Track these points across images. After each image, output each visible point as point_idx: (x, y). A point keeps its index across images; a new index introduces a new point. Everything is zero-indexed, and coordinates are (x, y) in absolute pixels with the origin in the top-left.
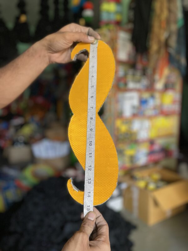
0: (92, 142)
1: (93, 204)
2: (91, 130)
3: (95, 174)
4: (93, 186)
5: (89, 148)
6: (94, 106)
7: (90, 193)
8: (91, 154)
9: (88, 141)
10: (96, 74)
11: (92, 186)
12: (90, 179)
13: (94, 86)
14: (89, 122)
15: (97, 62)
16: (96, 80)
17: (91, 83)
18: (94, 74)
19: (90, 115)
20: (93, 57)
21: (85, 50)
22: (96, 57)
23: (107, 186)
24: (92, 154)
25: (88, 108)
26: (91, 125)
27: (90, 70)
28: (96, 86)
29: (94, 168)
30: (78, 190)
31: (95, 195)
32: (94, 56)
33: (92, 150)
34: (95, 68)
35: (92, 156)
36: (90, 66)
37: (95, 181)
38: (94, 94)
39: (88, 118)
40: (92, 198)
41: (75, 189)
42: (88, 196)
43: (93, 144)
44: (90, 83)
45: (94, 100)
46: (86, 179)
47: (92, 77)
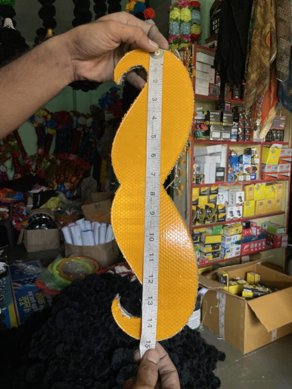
0: (153, 234)
1: (155, 337)
2: (152, 213)
3: (159, 289)
4: (157, 309)
5: (149, 244)
6: (158, 173)
7: (151, 320)
8: (153, 255)
9: (147, 233)
10: (160, 113)
11: (154, 308)
12: (152, 298)
13: (157, 136)
14: (148, 199)
15: (161, 92)
16: (160, 124)
17: (151, 131)
18: (157, 114)
19: (150, 187)
20: (155, 81)
21: (141, 66)
22: (160, 82)
23: (178, 308)
24: (155, 256)
25: (147, 176)
26: (153, 205)
27: (150, 105)
28: (160, 136)
29: (157, 280)
30: (131, 316)
31: (158, 324)
32: (157, 80)
33: (154, 248)
34: (159, 104)
35: (155, 259)
36: (150, 98)
37: (159, 300)
38: (158, 150)
39: (147, 193)
40: (154, 329)
41: (125, 314)
42: (148, 327)
43: (155, 238)
44: (149, 130)
45: (157, 162)
46: (144, 297)
47: (153, 119)
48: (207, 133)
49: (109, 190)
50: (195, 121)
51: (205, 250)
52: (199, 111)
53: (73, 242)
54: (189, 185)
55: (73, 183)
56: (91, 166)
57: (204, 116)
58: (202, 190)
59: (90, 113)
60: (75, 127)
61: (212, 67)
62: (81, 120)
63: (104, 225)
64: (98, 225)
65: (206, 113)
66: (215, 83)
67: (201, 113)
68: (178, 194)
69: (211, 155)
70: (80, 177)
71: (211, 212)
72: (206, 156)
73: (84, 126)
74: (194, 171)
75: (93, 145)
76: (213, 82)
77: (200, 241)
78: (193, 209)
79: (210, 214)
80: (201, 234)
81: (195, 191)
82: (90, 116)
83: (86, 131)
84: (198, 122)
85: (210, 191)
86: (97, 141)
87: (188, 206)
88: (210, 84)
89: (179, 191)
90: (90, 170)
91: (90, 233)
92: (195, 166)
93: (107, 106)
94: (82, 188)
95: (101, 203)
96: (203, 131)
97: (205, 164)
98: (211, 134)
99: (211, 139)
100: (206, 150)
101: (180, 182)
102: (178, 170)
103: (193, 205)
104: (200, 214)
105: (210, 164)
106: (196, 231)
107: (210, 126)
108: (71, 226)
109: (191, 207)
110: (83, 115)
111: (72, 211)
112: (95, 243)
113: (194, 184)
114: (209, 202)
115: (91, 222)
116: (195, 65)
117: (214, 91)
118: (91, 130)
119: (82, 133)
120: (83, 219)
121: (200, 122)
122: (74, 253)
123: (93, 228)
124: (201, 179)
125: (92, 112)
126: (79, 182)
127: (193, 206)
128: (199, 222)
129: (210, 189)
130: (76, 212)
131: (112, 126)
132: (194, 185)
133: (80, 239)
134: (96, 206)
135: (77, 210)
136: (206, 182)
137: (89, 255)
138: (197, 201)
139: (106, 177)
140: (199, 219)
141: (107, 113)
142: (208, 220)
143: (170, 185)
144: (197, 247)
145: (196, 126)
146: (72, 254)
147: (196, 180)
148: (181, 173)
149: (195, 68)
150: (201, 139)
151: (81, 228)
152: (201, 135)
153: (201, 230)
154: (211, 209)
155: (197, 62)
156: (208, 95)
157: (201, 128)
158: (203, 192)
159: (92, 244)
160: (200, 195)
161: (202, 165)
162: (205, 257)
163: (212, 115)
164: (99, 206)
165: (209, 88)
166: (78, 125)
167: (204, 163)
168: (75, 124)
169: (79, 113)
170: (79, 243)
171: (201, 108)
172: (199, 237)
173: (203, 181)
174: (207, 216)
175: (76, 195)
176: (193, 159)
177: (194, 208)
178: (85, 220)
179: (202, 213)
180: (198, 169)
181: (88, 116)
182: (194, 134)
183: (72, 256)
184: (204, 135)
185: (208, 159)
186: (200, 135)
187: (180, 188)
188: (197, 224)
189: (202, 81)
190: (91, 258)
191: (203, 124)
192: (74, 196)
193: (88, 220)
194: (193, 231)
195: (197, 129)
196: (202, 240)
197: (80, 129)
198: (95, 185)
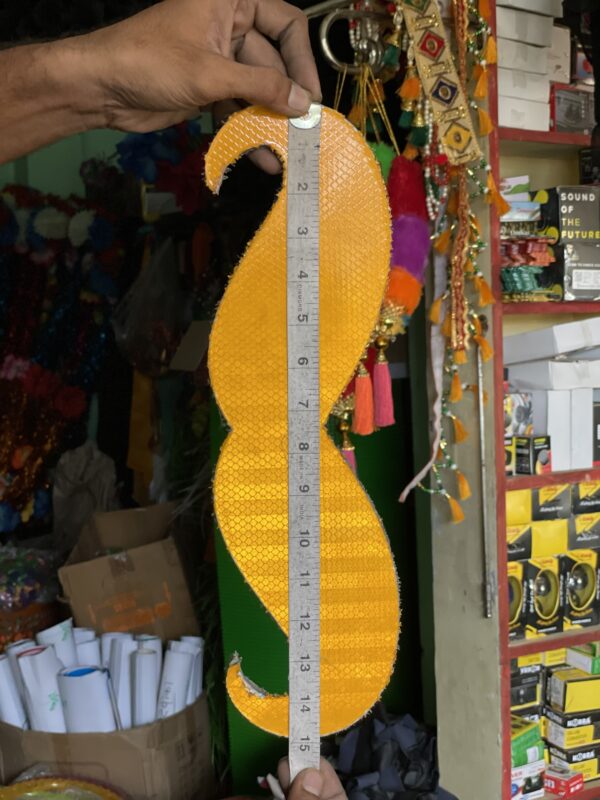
0: (307, 533)
1: (318, 731)
4: (319, 679)
5: (299, 554)
6: (313, 399)
7: (308, 698)
8: (308, 574)
11: (313, 678)
12: (308, 658)
13: (310, 317)
16: (317, 290)
17: (296, 305)
18: (310, 267)
19: (297, 434)
24: (311, 576)
25: (290, 408)
26: (304, 472)
28: (316, 317)
30: (266, 694)
33: (310, 561)
34: (312, 240)
35: (311, 582)
36: (293, 229)
37: (324, 661)
38: (312, 350)
39: (291, 445)
40: (314, 716)
41: (253, 691)
42: (303, 710)
43: (312, 541)
44: (292, 302)
45: (310, 376)
46: (293, 657)
47: (301, 277)
48: (553, 274)
49: (162, 498)
50: (504, 230)
51: (567, 739)
52: (517, 190)
53: (28, 720)
54: (489, 479)
55: (20, 471)
56: (89, 400)
57: (538, 207)
58: (545, 495)
59: (81, 191)
60: (23, 250)
61: (558, 22)
62: (47, 223)
63: (153, 644)
64: (128, 644)
65: (543, 197)
66: (573, 81)
67: (526, 196)
68: (448, 516)
69: (572, 356)
70: (48, 447)
71: (585, 583)
72: (550, 363)
73: (62, 245)
74: (508, 424)
75: (98, 319)
76: (564, 77)
77: (547, 702)
78: (511, 573)
79: (578, 592)
80: (548, 673)
81: (518, 503)
82: (84, 204)
83: (69, 264)
84: (515, 233)
85: (576, 500)
86: (112, 301)
87: (493, 566)
88: (555, 87)
89: (453, 503)
90: (85, 415)
91: (97, 680)
92: (512, 403)
93: (150, 168)
94: (57, 492)
95: (135, 553)
96: (536, 268)
97: (550, 394)
98: (566, 278)
99: (570, 297)
100: (552, 341)
101: (454, 467)
102: (445, 419)
103: (512, 558)
104: (539, 592)
105: (571, 391)
106: (527, 664)
107: (563, 247)
108: (19, 656)
109: (503, 569)
110: (55, 202)
111: (19, 589)
112: (117, 720)
113: (510, 473)
114: (574, 542)
115: (99, 635)
116: (492, 22)
117: (572, 113)
118: (88, 258)
119: (53, 270)
120: (67, 623)
121: (521, 233)
122: (37, 763)
123: (106, 658)
124: (537, 453)
125: (88, 188)
126: (42, 466)
127: (511, 564)
128: (539, 627)
129: (576, 491)
130: (33, 594)
131: (170, 240)
132: (509, 480)
133: (59, 706)
134: (117, 568)
135: (38, 586)
136: (559, 464)
137: (94, 772)
138: (526, 541)
139: (151, 445)
140: (535, 616)
141: (148, 190)
142: (572, 618)
143: (416, 482)
144: (536, 729)
145: (508, 249)
146: (25, 770)
147: (519, 455)
148: (457, 432)
149: (494, 34)
150: (529, 298)
151: (59, 661)
152: (529, 287)
153: (549, 658)
154: (582, 570)
155: (498, 9)
156: (546, 129)
157: (529, 259)
158: (549, 504)
159: (106, 726)
160: (538, 516)
161: (536, 399)
162: (570, 767)
163: (568, 203)
164: (129, 566)
165: (552, 102)
166: (36, 242)
167: (546, 389)
168: (22, 237)
169: (37, 192)
170: (51, 721)
171: (524, 180)
172: (539, 687)
173: (547, 463)
174: (569, 600)
175: (32, 518)
176: (503, 374)
177: (515, 569)
178: (75, 625)
179: (548, 588)
180: (525, 413)
181: (74, 205)
182: (503, 282)
183: (26, 776)
184: (540, 284)
185: (562, 374)
186: (524, 284)
187: (456, 494)
188: (532, 635)
189: (521, 76)
190: (105, 786)
191: (535, 241)
192: (21, 524)
193: (88, 626)
194: (514, 663)
195: (514, 260)
196: (555, 698)
197: (44, 257)
198: (109, 476)
